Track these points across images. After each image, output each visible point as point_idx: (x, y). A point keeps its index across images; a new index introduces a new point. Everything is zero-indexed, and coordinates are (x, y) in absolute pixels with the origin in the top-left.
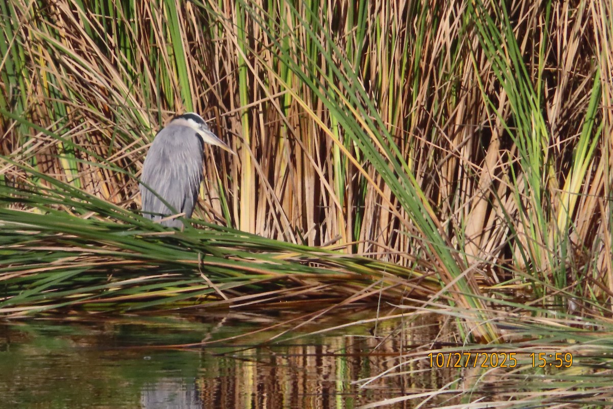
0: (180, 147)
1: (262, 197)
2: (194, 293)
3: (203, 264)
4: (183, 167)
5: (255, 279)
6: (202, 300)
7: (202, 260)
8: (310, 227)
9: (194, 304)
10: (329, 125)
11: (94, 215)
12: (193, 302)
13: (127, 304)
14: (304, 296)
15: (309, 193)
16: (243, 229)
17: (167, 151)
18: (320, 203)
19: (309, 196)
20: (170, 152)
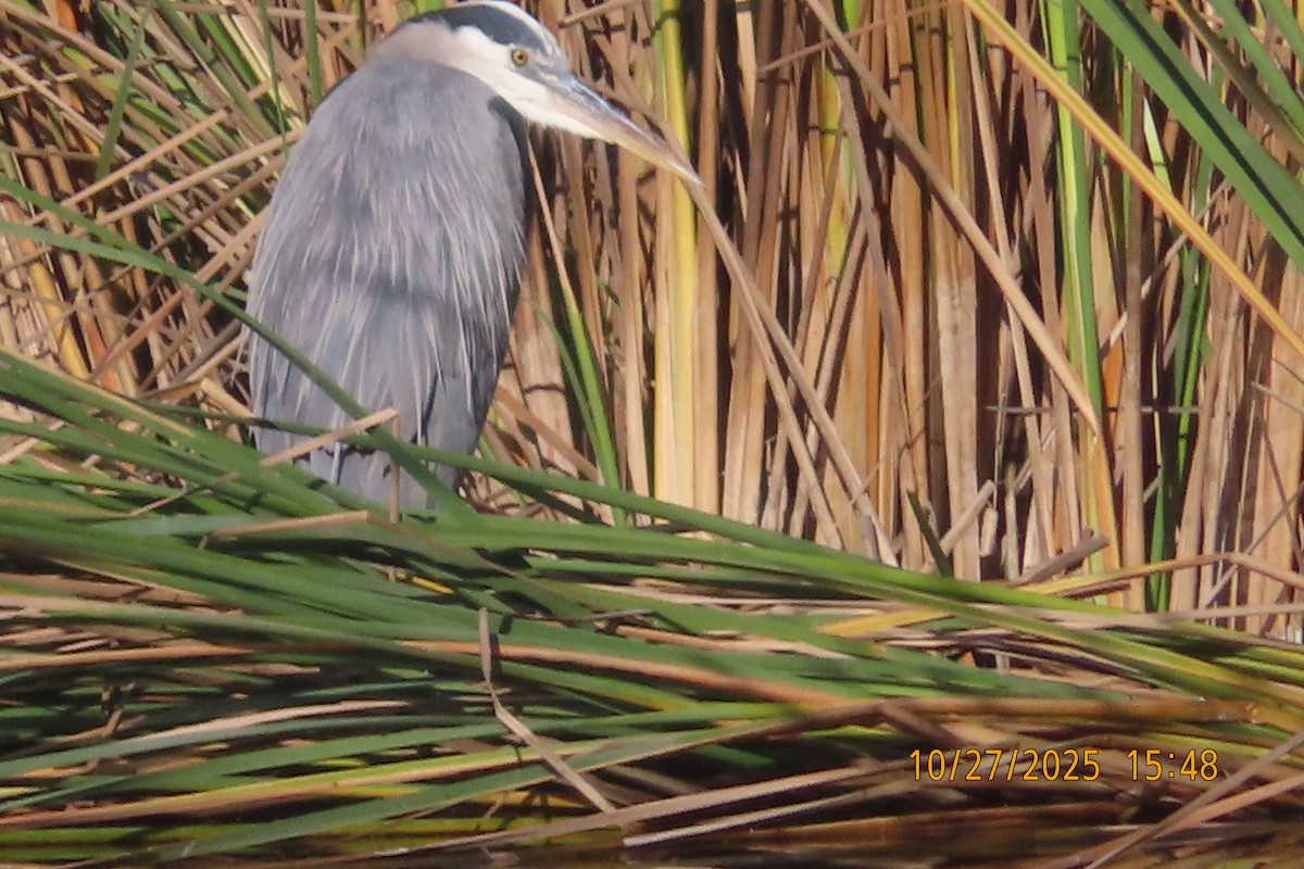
0: (422, 156)
1: (748, 371)
2: (468, 784)
3: (496, 657)
4: (432, 245)
5: (739, 720)
6: (509, 812)
7: (494, 641)
8: (963, 510)
9: (478, 832)
10: (1037, 40)
11: (33, 451)
12: (469, 824)
13: (183, 831)
14: (953, 796)
15: (957, 349)
16: (664, 494)
17: (363, 175)
18: (1002, 395)
19: (957, 367)
20: (376, 174)
